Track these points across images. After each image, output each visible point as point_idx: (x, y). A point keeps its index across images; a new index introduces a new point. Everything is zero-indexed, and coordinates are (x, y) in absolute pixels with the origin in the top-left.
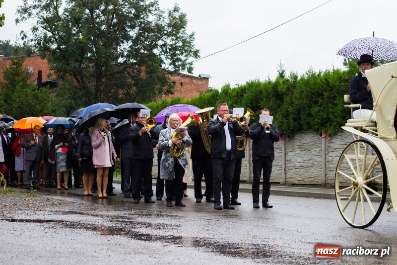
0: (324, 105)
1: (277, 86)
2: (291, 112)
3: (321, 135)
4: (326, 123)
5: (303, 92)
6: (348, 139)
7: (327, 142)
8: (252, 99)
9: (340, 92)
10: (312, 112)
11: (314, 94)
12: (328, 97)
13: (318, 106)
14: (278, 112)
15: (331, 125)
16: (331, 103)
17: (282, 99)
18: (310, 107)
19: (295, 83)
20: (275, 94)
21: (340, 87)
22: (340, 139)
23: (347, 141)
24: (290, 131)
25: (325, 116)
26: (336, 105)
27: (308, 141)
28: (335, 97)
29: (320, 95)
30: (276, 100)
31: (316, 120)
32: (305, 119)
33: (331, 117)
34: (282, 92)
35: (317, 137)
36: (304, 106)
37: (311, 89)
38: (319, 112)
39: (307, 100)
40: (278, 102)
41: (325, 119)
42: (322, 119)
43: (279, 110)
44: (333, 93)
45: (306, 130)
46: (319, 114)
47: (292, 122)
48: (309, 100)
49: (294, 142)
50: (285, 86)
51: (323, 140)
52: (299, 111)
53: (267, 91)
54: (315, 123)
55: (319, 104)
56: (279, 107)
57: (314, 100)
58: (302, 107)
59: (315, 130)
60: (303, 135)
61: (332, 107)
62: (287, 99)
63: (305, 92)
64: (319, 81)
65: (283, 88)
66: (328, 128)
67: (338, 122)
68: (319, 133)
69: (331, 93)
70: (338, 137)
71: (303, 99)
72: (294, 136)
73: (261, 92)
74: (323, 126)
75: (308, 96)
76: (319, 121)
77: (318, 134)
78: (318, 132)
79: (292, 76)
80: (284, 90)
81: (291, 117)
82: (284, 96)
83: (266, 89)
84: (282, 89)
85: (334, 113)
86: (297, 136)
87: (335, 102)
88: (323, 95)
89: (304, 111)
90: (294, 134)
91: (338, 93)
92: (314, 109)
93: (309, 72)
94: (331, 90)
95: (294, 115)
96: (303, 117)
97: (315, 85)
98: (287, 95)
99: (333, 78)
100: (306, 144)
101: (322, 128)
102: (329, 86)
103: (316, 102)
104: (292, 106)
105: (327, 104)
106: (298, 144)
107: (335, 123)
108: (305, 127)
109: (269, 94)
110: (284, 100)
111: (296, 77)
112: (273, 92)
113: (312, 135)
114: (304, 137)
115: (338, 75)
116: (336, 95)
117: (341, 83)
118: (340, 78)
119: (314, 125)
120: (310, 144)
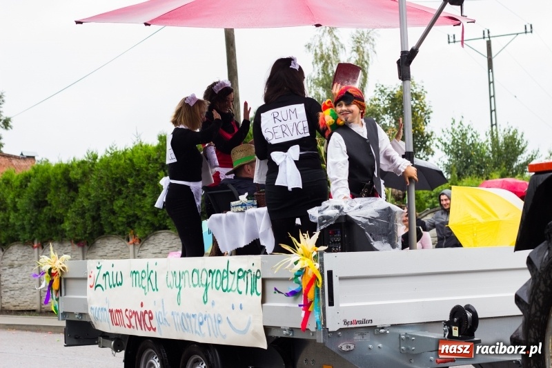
0: (131, 197)
1: (69, 171)
2: (87, 207)
3: (128, 241)
4: (135, 222)
5: (102, 178)
6: (163, 244)
7: (137, 251)
8: (38, 191)
9: (149, 177)
10: (115, 207)
11: (116, 180)
12: (135, 185)
13: (123, 198)
14: (71, 208)
15: (140, 225)
16: (138, 193)
17: (76, 190)
18: (112, 201)
19: (93, 165)
20: (66, 182)
21: (148, 170)
22: (152, 245)
23: (161, 248)
24: (87, 235)
25: (131, 212)
26: (144, 195)
27: (112, 249)
28: (143, 184)
29: (124, 182)
30: (69, 192)
31: (120, 219)
32: (107, 218)
33: (139, 213)
34: (75, 179)
35: (123, 244)
36: (105, 198)
37: (113, 174)
38: (123, 206)
39: (108, 191)
40: (72, 194)
41: (133, 216)
42: (128, 217)
43: (72, 205)
44: (140, 179)
45: (109, 233)
46: (123, 209)
47: (89, 222)
48: (110, 190)
49: (94, 251)
50: (80, 171)
51: (131, 247)
52: (98, 207)
53: (56, 179)
54: (119, 223)
55: (124, 196)
56: (73, 201)
57: (117, 190)
58: (101, 200)
59: (120, 234)
60: (106, 240)
61: (140, 199)
62: (82, 188)
63: (106, 179)
64: (122, 161)
65: (77, 174)
66: (136, 230)
67: (148, 220)
68: (126, 237)
69: (137, 179)
70: (151, 242)
71: (102, 189)
72: (94, 243)
73: (48, 180)
74: (131, 227)
75: (109, 184)
76: (124, 220)
77: (124, 238)
78: (124, 235)
79: (91, 156)
80: (78, 177)
81: (87, 215)
82: (79, 185)
83: (55, 175)
84: (75, 175)
85: (143, 207)
86: (98, 242)
87: (144, 192)
88: (128, 183)
89: (105, 205)
90: (94, 239)
91: (147, 179)
92: (117, 202)
93: (111, 149)
94: (138, 175)
95: (93, 211)
96: (103, 214)
97: (117, 168)
98: (83, 183)
99: (139, 157)
100: (110, 254)
101: (129, 229)
102: (135, 170)
103: (120, 192)
104: (89, 200)
105: (134, 195)
106: (100, 254)
107: (145, 223)
108: (107, 230)
109: (58, 183)
110: (79, 189)
111: (95, 157)
112: (63, 180)
113: (116, 241)
114: (107, 244)
115: (145, 152)
116: (145, 182)
117: (149, 163)
118: (149, 157)
119: (118, 225)
120: (115, 253)
